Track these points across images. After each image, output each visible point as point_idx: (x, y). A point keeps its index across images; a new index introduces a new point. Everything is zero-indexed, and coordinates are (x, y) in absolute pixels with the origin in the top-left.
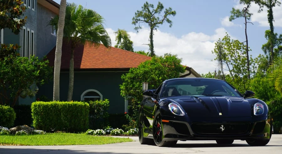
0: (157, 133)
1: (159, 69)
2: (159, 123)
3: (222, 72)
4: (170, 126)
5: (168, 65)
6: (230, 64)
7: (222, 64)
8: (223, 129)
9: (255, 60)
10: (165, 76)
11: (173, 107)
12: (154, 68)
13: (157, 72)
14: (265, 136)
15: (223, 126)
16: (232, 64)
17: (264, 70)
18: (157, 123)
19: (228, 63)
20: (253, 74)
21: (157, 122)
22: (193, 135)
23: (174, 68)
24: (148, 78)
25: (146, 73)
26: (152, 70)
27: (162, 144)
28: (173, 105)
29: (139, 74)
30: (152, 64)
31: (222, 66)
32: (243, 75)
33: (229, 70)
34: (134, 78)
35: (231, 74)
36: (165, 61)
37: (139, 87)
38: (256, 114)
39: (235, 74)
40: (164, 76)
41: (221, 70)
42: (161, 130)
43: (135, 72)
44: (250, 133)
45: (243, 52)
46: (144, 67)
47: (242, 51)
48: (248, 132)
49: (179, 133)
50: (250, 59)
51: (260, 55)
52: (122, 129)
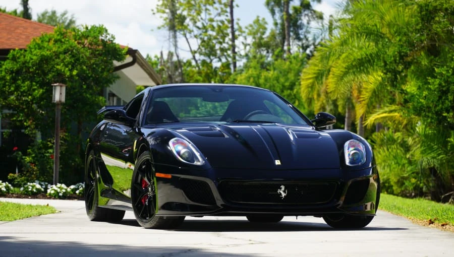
0: (141, 200)
1: (72, 51)
2: (146, 179)
3: (175, 55)
4: (172, 185)
5: (90, 44)
6: (191, 37)
7: (175, 37)
8: (283, 195)
9: (246, 28)
10: (85, 68)
11: (179, 147)
12: (61, 49)
13: (68, 59)
14: (366, 208)
15: (283, 187)
16: (196, 36)
17: (268, 52)
18: (142, 179)
19: (188, 35)
20: (244, 61)
21: (140, 176)
22: (222, 205)
23: (102, 51)
24: (49, 71)
25: (44, 60)
26: (57, 55)
27: (153, 222)
28: (178, 142)
29: (29, 63)
30: (56, 41)
31: (176, 42)
32: (220, 60)
33: (189, 49)
34: (18, 72)
35: (194, 57)
36: (83, 35)
37: (29, 90)
38: (350, 162)
39: (202, 58)
40: (82, 69)
41: (173, 50)
42: (150, 194)
43: (22, 59)
44: (338, 203)
45: (220, 10)
46: (40, 48)
47: (217, 9)
48: (335, 200)
49: (192, 201)
50: (236, 27)
51: (258, 17)
52: (9, 183)
